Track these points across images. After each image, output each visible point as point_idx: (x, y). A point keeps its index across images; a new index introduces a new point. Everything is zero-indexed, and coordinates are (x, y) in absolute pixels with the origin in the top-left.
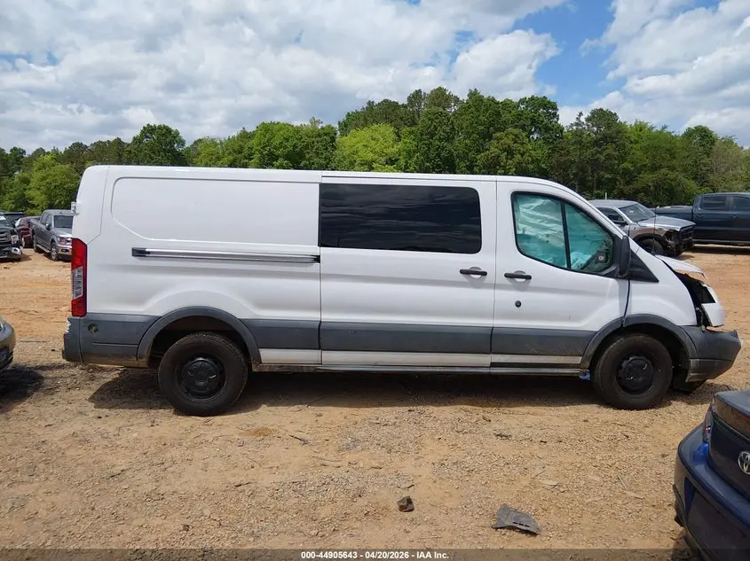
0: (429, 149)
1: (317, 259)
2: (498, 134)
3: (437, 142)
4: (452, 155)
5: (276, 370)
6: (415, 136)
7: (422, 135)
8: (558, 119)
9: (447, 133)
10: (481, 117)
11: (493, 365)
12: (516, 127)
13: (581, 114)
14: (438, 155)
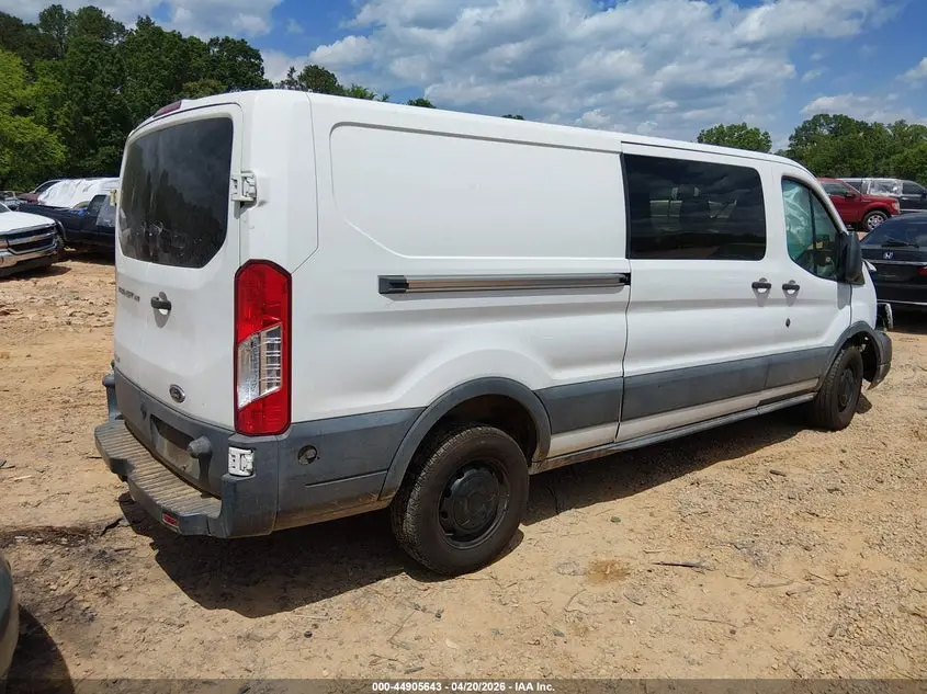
0: (87, 96)
1: (626, 279)
2: (190, 84)
3: (99, 87)
4: (124, 107)
5: (562, 464)
6: (63, 75)
7: (72, 73)
8: (263, 73)
9: (114, 75)
10: (163, 58)
11: (762, 403)
12: (212, 77)
13: (293, 70)
14: (103, 106)
